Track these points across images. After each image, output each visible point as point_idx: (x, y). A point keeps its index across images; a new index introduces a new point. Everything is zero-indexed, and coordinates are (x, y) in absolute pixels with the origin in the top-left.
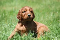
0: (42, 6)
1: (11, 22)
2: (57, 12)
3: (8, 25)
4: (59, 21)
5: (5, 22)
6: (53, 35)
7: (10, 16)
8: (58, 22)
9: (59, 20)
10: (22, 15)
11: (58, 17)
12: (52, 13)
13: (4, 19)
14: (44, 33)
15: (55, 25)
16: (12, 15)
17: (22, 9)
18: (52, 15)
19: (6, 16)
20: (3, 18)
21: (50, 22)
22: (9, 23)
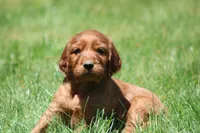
0: (141, 28)
1: (37, 82)
2: (192, 49)
3: (28, 92)
4: (196, 79)
5: (18, 82)
6: (177, 123)
7: (34, 62)
8: (194, 82)
9: (196, 73)
11: (193, 64)
12: (174, 52)
13: (14, 72)
14: (146, 117)
15: (183, 93)
16: (42, 58)
18: (172, 59)
19: (22, 62)
20: (11, 69)
21: (166, 82)
22: (32, 87)
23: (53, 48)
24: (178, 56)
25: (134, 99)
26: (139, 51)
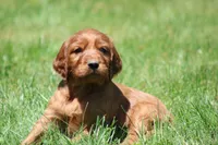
0: (146, 29)
1: (32, 86)
2: (200, 51)
3: (22, 97)
4: (205, 85)
5: (11, 86)
7: (29, 64)
8: (203, 88)
9: (205, 78)
10: (70, 62)
11: (202, 67)
12: (181, 55)
13: (7, 75)
14: (151, 125)
15: (191, 99)
16: (38, 60)
17: (72, 41)
18: (179, 62)
19: (15, 64)
20: (4, 72)
21: (172, 88)
22: (26, 91)
23: (49, 50)
24: (186, 59)
25: (137, 106)
26: (143, 53)
